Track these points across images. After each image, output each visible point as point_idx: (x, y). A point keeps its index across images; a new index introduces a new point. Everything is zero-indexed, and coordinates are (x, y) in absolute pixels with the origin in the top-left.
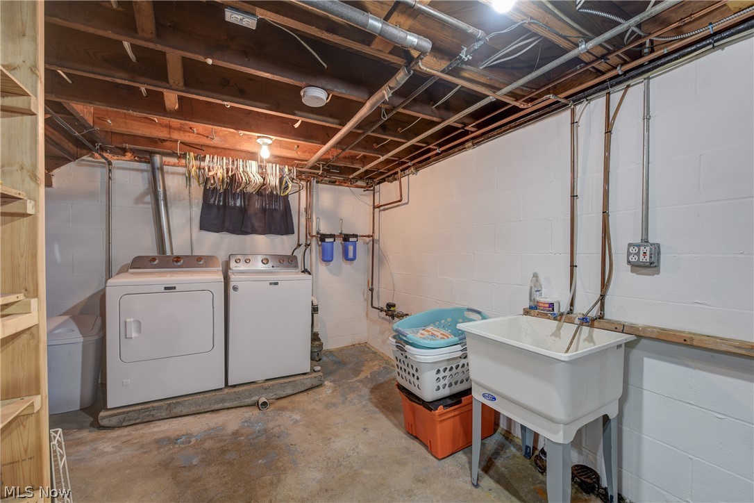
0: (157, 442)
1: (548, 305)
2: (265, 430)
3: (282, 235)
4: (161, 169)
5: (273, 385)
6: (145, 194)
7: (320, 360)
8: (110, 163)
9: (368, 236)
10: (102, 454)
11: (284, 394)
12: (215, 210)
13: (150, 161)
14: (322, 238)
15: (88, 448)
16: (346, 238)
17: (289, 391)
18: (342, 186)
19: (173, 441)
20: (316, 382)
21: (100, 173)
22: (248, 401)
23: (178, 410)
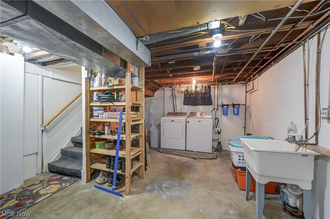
0: (168, 158)
1: (292, 137)
2: (192, 164)
3: (208, 105)
4: (174, 89)
5: (198, 154)
6: (171, 96)
7: (221, 152)
8: (164, 89)
9: (244, 105)
10: (158, 156)
11: (202, 158)
12: (187, 99)
13: (171, 87)
14: (223, 106)
15: (156, 154)
16: (234, 105)
17: (204, 157)
18: (234, 84)
19: (171, 159)
20: (213, 157)
21: (162, 92)
22: (191, 156)
23: (174, 153)
